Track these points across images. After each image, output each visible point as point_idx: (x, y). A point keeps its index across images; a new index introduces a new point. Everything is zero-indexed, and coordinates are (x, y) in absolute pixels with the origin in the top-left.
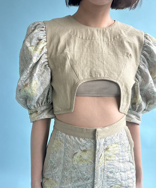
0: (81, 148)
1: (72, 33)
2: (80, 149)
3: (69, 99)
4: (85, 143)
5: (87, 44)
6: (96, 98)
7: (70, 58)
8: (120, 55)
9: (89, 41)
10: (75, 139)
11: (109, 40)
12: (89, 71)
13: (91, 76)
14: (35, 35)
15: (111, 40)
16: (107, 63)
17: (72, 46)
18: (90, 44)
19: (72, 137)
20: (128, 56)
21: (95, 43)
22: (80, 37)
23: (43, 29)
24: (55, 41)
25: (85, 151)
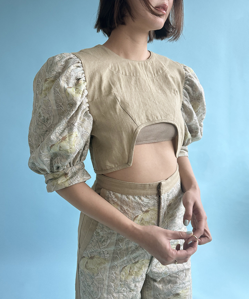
0: (143, 209)
1: (113, 68)
2: (141, 210)
3: (126, 150)
4: (147, 202)
5: (133, 82)
6: (152, 144)
7: (120, 100)
8: (168, 92)
9: (134, 78)
10: (135, 199)
11: (153, 75)
12: (144, 114)
13: (148, 119)
14: (73, 73)
15: (155, 75)
16: (159, 103)
17: (118, 86)
18: (136, 81)
19: (131, 197)
20: (175, 93)
21: (141, 79)
22: (123, 73)
23: (80, 65)
24: (97, 80)
25: (147, 211)
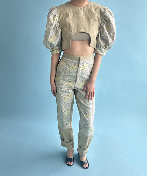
0: (73, 64)
1: (69, 11)
4: (75, 62)
7: (68, 23)
9: (77, 14)
11: (86, 13)
13: (77, 31)
14: (53, 13)
16: (84, 24)
17: (69, 17)
20: (94, 20)
21: (79, 15)
22: (72, 12)
23: (56, 10)
25: (75, 65)
